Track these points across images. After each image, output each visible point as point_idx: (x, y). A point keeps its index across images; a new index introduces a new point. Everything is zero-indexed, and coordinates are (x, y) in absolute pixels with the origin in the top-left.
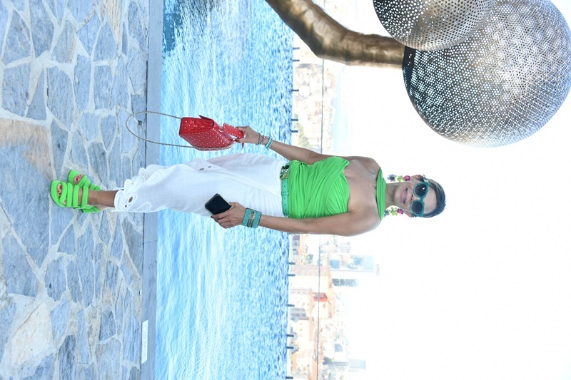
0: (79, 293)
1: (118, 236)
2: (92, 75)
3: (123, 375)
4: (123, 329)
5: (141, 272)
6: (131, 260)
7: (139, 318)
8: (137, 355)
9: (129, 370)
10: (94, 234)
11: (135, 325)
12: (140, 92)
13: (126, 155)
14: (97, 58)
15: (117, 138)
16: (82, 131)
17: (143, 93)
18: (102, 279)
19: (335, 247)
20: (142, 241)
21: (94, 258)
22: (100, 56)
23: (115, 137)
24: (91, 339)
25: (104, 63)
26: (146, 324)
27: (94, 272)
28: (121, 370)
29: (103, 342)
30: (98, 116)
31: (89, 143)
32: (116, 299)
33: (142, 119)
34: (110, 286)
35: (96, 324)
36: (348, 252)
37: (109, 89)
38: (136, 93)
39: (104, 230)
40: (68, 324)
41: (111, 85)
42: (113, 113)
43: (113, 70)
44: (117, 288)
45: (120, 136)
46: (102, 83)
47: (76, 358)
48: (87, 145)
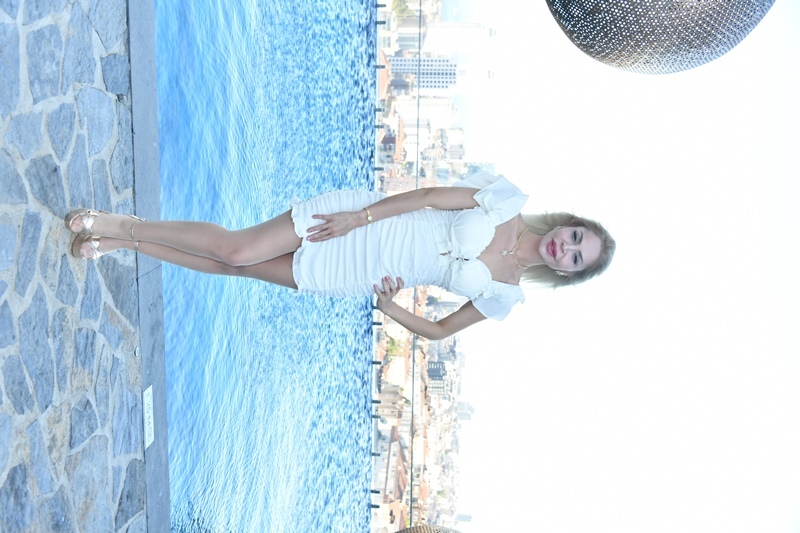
0: (28, 398)
1: (93, 286)
2: (22, 50)
3: (114, 479)
4: (110, 416)
5: (136, 323)
6: (118, 312)
7: (137, 389)
8: (136, 441)
9: (124, 466)
10: (47, 300)
11: (130, 400)
12: (118, 48)
13: (97, 157)
14: (30, 18)
15: (78, 136)
16: (11, 148)
17: (123, 48)
18: (69, 360)
19: (443, 152)
20: (134, 276)
21: (51, 334)
22: (35, 13)
23: (75, 136)
24: (55, 454)
25: (45, 22)
26: (149, 392)
27: (53, 356)
28: (110, 473)
29: (78, 449)
30: (41, 113)
31: (27, 162)
32: (94, 378)
33: (124, 90)
34: (84, 364)
35: (61, 431)
36: (460, 158)
37: (58, 63)
38: (111, 51)
39: (65, 288)
40: (11, 450)
41: (60, 55)
42: (69, 98)
43: (63, 29)
44: (96, 361)
45: (84, 132)
46: (44, 56)
47: (30, 492)
48: (21, 167)
